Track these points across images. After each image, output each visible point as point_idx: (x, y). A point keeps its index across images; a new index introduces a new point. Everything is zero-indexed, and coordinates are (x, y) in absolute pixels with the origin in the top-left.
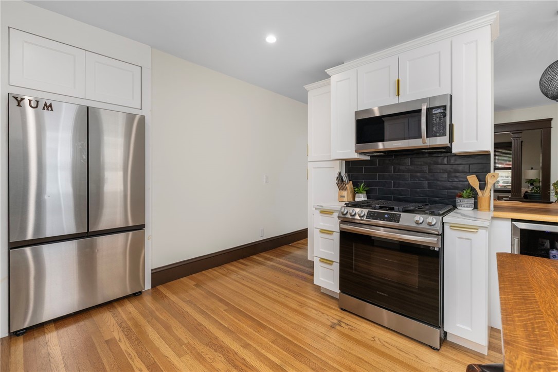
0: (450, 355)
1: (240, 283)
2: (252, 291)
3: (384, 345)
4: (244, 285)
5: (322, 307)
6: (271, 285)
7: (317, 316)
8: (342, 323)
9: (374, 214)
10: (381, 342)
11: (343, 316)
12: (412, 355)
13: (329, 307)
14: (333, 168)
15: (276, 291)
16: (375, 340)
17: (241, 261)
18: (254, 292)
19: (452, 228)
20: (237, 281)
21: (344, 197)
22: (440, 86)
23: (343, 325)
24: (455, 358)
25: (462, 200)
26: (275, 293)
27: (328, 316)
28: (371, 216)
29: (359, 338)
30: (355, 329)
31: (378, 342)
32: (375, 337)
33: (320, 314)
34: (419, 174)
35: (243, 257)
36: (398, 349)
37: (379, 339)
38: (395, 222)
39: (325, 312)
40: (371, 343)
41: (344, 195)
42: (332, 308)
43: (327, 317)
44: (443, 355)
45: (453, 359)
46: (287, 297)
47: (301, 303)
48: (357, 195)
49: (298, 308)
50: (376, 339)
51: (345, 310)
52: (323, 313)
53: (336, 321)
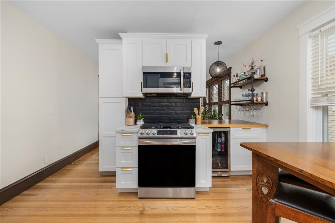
0: (199, 198)
1: (38, 216)
2: (57, 217)
3: (174, 209)
4: (44, 216)
5: (127, 203)
6: (74, 203)
7: (127, 211)
8: (145, 208)
9: (161, 132)
10: (172, 208)
11: (143, 203)
12: (187, 207)
13: (131, 201)
14: (121, 102)
15: (83, 207)
16: (168, 209)
17: (25, 192)
18: (60, 218)
19: (199, 134)
20: (33, 216)
21: (131, 122)
22: (186, 62)
23: (147, 209)
24: (201, 198)
25: (192, 120)
26: (82, 209)
27: (134, 207)
28: (160, 133)
29: (160, 212)
30: (155, 208)
31: (170, 209)
32: (167, 207)
33: (129, 209)
34: (171, 107)
35: (27, 188)
36: (181, 208)
37: (170, 207)
38: (175, 135)
39: (131, 205)
40: (167, 212)
41: (130, 121)
42: (133, 201)
43: (134, 209)
44: (197, 200)
45: (202, 200)
46: (95, 207)
47: (111, 207)
48: (138, 121)
49: (111, 212)
50: (168, 207)
51: (142, 198)
52: (130, 207)
53: (141, 209)
